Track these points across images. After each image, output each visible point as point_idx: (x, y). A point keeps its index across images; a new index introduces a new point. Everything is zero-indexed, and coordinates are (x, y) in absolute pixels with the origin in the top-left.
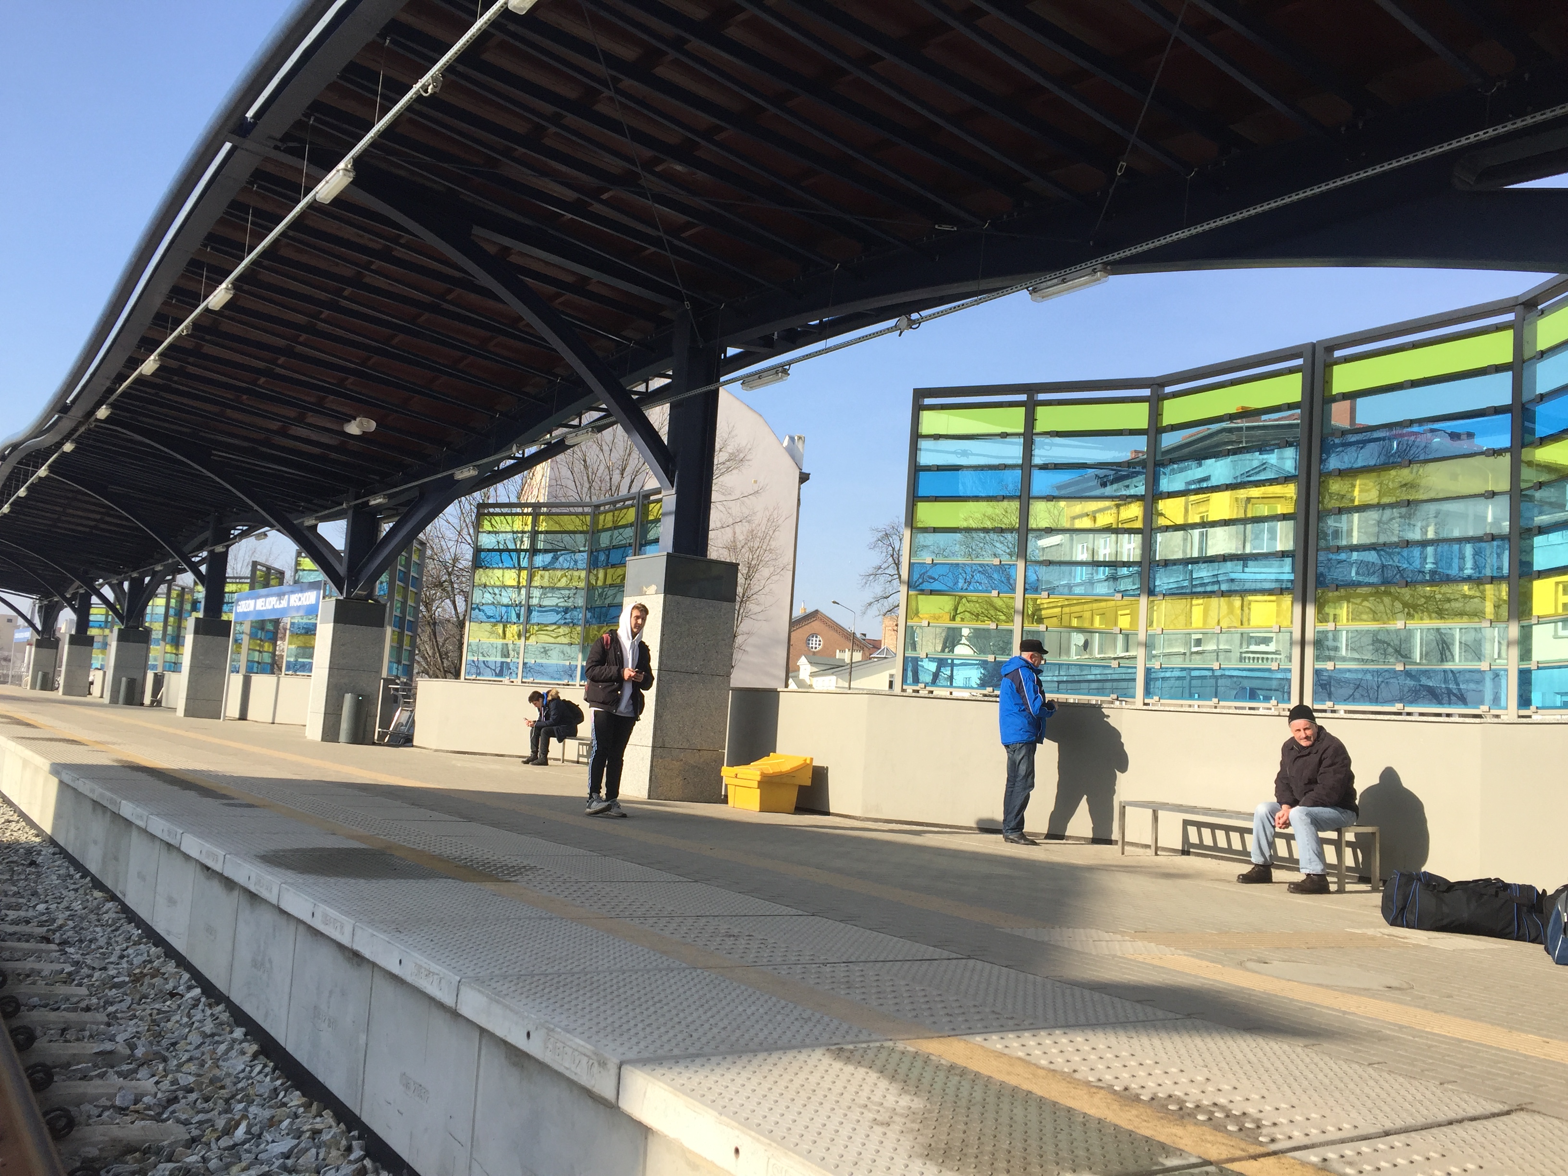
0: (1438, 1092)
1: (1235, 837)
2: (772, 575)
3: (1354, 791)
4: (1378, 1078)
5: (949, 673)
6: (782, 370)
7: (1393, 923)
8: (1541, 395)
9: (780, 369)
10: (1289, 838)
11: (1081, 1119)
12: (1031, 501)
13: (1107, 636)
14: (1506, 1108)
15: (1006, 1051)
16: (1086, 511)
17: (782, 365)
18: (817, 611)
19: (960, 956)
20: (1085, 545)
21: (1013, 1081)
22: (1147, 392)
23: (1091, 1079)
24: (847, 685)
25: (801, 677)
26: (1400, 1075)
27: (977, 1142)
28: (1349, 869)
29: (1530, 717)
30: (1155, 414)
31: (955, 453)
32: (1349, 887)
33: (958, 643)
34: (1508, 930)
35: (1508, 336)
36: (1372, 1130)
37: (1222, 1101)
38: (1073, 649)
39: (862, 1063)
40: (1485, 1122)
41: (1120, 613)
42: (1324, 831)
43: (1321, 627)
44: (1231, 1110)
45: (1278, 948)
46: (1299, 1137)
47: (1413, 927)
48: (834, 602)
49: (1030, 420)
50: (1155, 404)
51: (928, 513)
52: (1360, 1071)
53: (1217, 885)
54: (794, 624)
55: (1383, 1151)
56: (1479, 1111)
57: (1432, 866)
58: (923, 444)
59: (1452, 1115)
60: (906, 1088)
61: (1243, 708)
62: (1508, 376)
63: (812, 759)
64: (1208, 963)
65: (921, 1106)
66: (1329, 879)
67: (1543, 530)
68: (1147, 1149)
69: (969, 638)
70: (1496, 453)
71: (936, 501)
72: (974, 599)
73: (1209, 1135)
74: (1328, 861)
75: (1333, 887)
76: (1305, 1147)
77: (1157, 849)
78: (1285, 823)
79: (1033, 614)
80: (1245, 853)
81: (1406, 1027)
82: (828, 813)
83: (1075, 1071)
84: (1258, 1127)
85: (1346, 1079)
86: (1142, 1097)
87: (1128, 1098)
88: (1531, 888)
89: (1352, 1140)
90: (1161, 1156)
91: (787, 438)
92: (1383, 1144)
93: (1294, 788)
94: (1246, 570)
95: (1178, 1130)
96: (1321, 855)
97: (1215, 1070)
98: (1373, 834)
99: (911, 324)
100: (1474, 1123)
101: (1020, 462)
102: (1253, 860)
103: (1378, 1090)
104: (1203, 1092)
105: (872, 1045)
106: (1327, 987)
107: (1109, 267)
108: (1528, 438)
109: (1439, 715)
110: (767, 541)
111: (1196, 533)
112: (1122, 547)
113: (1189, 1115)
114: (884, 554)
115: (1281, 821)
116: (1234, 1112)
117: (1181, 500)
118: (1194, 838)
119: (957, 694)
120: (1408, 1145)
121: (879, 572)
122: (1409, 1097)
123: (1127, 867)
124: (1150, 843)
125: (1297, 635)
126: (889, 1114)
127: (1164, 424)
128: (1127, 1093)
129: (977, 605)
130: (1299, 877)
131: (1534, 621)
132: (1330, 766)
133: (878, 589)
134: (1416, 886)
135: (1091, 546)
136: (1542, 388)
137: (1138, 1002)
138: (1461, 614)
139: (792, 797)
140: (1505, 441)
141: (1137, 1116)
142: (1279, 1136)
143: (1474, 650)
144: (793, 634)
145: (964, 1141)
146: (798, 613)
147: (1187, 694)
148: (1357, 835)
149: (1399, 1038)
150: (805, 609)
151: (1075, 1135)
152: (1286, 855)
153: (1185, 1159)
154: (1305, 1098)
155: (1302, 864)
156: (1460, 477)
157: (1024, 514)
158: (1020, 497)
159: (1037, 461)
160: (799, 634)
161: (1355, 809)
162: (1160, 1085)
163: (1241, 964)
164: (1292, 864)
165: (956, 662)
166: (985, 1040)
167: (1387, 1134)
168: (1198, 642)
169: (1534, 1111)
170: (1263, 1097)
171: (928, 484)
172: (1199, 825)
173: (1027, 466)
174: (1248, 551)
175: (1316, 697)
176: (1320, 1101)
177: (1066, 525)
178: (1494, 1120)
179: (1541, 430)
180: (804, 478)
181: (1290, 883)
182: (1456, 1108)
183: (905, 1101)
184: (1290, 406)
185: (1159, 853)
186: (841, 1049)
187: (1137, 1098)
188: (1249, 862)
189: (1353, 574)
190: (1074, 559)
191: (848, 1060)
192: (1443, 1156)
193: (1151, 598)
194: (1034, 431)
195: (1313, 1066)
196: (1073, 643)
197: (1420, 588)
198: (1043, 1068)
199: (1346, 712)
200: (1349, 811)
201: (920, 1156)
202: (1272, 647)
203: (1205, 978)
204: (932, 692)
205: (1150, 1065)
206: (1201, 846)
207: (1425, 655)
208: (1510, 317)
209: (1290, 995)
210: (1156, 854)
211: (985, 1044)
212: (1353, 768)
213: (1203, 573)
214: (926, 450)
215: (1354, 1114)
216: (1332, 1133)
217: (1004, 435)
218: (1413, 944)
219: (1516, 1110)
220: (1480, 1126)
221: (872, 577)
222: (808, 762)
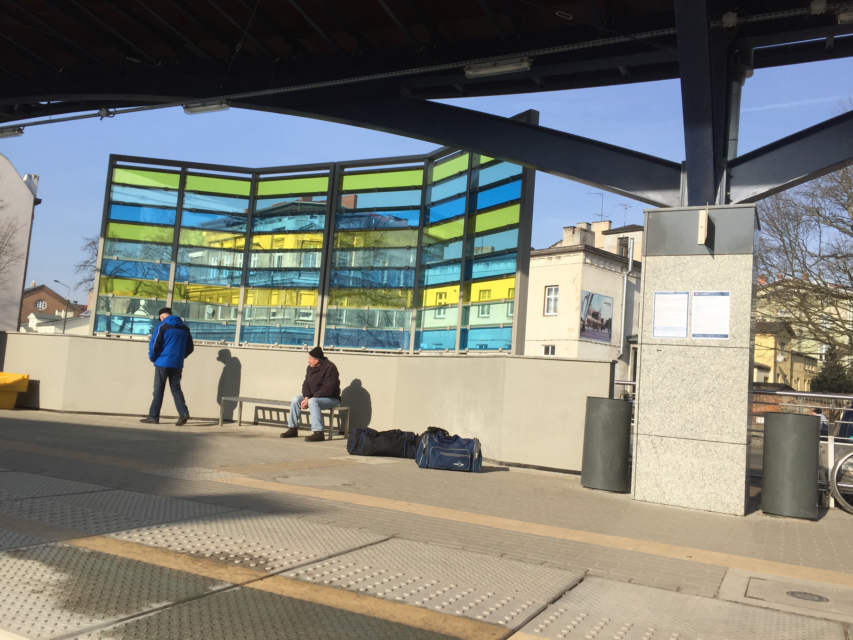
0: (358, 534)
1: (282, 414)
2: (10, 260)
3: (340, 389)
4: (331, 529)
5: (130, 327)
6: (19, 130)
7: (352, 453)
8: (433, 202)
9: (17, 128)
10: (308, 414)
11: (168, 572)
12: (181, 229)
13: (227, 309)
14: (387, 537)
15: (130, 540)
16: (217, 239)
17: (19, 126)
18: (43, 286)
19: (112, 488)
20: (216, 258)
21: (130, 556)
22: (250, 176)
23: (178, 549)
24: (62, 332)
25: (30, 326)
26: (342, 527)
27: (99, 594)
28: (335, 428)
29: (419, 353)
30: (254, 189)
31: (137, 196)
32: (334, 437)
33: (138, 309)
34: (401, 454)
35: (421, 173)
36: (323, 556)
37: (250, 551)
38: (206, 315)
39: (31, 557)
40: (376, 545)
41: (233, 296)
42: (324, 410)
43: (331, 307)
44: (253, 556)
45: (294, 470)
46: (286, 564)
47: (360, 455)
48: (55, 281)
49: (183, 183)
50: (255, 183)
51: (115, 229)
52: (323, 527)
53: (270, 440)
54: (26, 293)
55: (327, 566)
56: (375, 540)
57: (371, 426)
58: (115, 189)
59: (362, 544)
60: (58, 569)
61: (294, 348)
62: (420, 192)
63: (28, 376)
64: (257, 480)
65: (67, 578)
66: (325, 434)
67: (429, 267)
68: (203, 583)
69: (144, 307)
70: (413, 228)
71: (121, 223)
72: (149, 284)
73: (240, 570)
74: (325, 425)
75: (326, 438)
76: (289, 569)
77: (241, 422)
78: (305, 406)
79: (184, 295)
80: (286, 422)
81: (349, 503)
82: (38, 409)
83: (169, 546)
84: (266, 563)
85: (315, 532)
86: (206, 555)
87: (198, 557)
88: (412, 433)
89: (313, 562)
90: (210, 586)
91: (26, 176)
92: (327, 562)
93: (311, 388)
94: (300, 278)
95: (223, 571)
96: (322, 422)
97: (249, 536)
98: (347, 410)
99: (108, 114)
100: (371, 546)
101: (176, 206)
102: (289, 426)
103: (330, 536)
104: (240, 548)
105: (39, 546)
106: (315, 487)
107: (230, 102)
108: (427, 223)
109: (384, 352)
110: (7, 239)
111: (277, 255)
112: (237, 260)
113: (230, 561)
114: (91, 254)
115: (304, 405)
116: (255, 556)
117: (270, 237)
118: (260, 416)
119: (134, 338)
120: (339, 561)
121: (88, 264)
122: (344, 537)
123: (223, 433)
124: (237, 420)
125: (319, 311)
126: (43, 586)
127: (258, 195)
128: (198, 554)
129: (150, 288)
130: (310, 433)
131: (423, 309)
132: (329, 376)
133: (86, 274)
134: (363, 435)
135: (219, 259)
136: (434, 199)
137: (214, 504)
138: (396, 305)
139: (14, 398)
140: (416, 223)
141: (201, 566)
142: (276, 566)
143: (401, 322)
144: (25, 300)
145: (91, 594)
146: (29, 286)
147: (266, 341)
148: (340, 411)
149: (344, 509)
150: (35, 284)
151: (162, 582)
152: (306, 423)
153: (224, 585)
154: (293, 544)
155: (312, 427)
156: (401, 240)
157: (177, 236)
158: (174, 226)
159: (185, 206)
160: (29, 300)
161: (339, 398)
162: (217, 547)
163: (274, 479)
164: (308, 427)
165: (135, 320)
166: (117, 535)
167: (330, 557)
168: (274, 314)
169: (399, 537)
170: (272, 547)
171: (116, 213)
172: (264, 409)
173: (180, 209)
174: (302, 266)
175: (326, 343)
176: (300, 545)
177: (205, 245)
178: (380, 544)
179: (432, 219)
180: (37, 202)
181: (306, 437)
182: (364, 540)
183: (56, 576)
184: (322, 194)
185: (241, 424)
186: (18, 551)
187: (203, 556)
188: (287, 427)
189: (351, 283)
190: (209, 264)
191: (21, 557)
192: (355, 564)
193: (247, 288)
194: (185, 189)
195: (300, 528)
196: (206, 312)
197: (379, 291)
198: (151, 547)
199: (343, 350)
200: (337, 400)
201: (60, 608)
202: (310, 318)
203: (254, 488)
204: (119, 336)
205: (214, 538)
206: (264, 420)
207: (380, 324)
208: (422, 164)
209: (296, 492)
210: (240, 425)
211: (117, 537)
212: (340, 378)
213: (278, 278)
214: (116, 192)
215: (316, 549)
216: (304, 560)
217: (166, 189)
218: (359, 463)
219: (391, 538)
220: (374, 548)
221: (82, 267)
222: (26, 377)
